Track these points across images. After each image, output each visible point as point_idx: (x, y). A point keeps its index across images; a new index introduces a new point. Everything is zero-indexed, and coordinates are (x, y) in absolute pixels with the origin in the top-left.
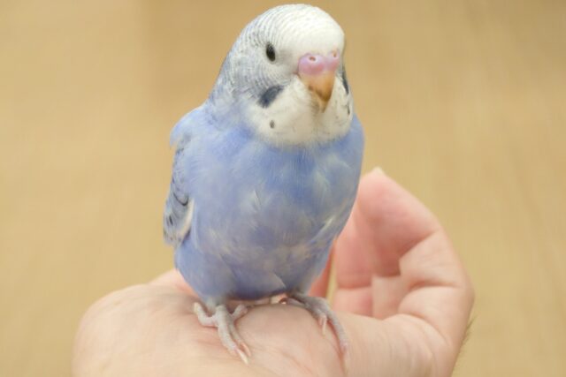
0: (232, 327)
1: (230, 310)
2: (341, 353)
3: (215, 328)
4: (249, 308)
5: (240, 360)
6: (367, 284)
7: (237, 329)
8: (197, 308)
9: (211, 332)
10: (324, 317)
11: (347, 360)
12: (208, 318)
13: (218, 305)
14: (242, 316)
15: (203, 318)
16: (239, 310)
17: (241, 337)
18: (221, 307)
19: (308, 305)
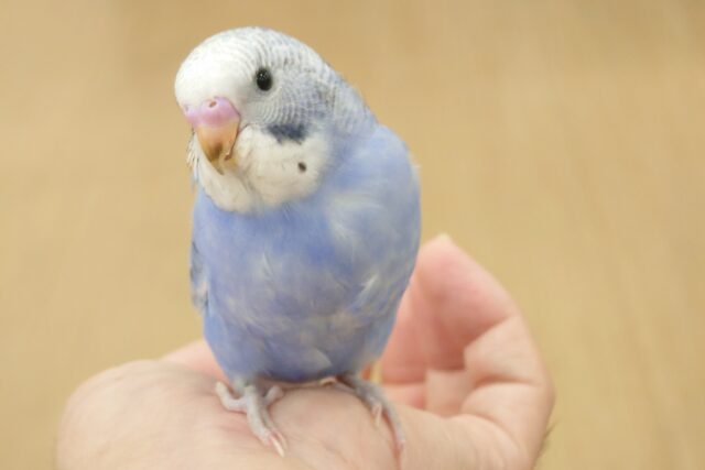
0: (265, 412)
1: (263, 392)
2: (397, 452)
3: (243, 413)
4: (285, 391)
5: (275, 451)
6: (419, 379)
7: (271, 416)
8: (221, 389)
9: (238, 418)
10: (378, 406)
11: (404, 460)
12: (235, 401)
13: (247, 384)
14: (277, 400)
15: (228, 401)
16: (273, 392)
17: (277, 425)
18: (251, 388)
19: (359, 392)
